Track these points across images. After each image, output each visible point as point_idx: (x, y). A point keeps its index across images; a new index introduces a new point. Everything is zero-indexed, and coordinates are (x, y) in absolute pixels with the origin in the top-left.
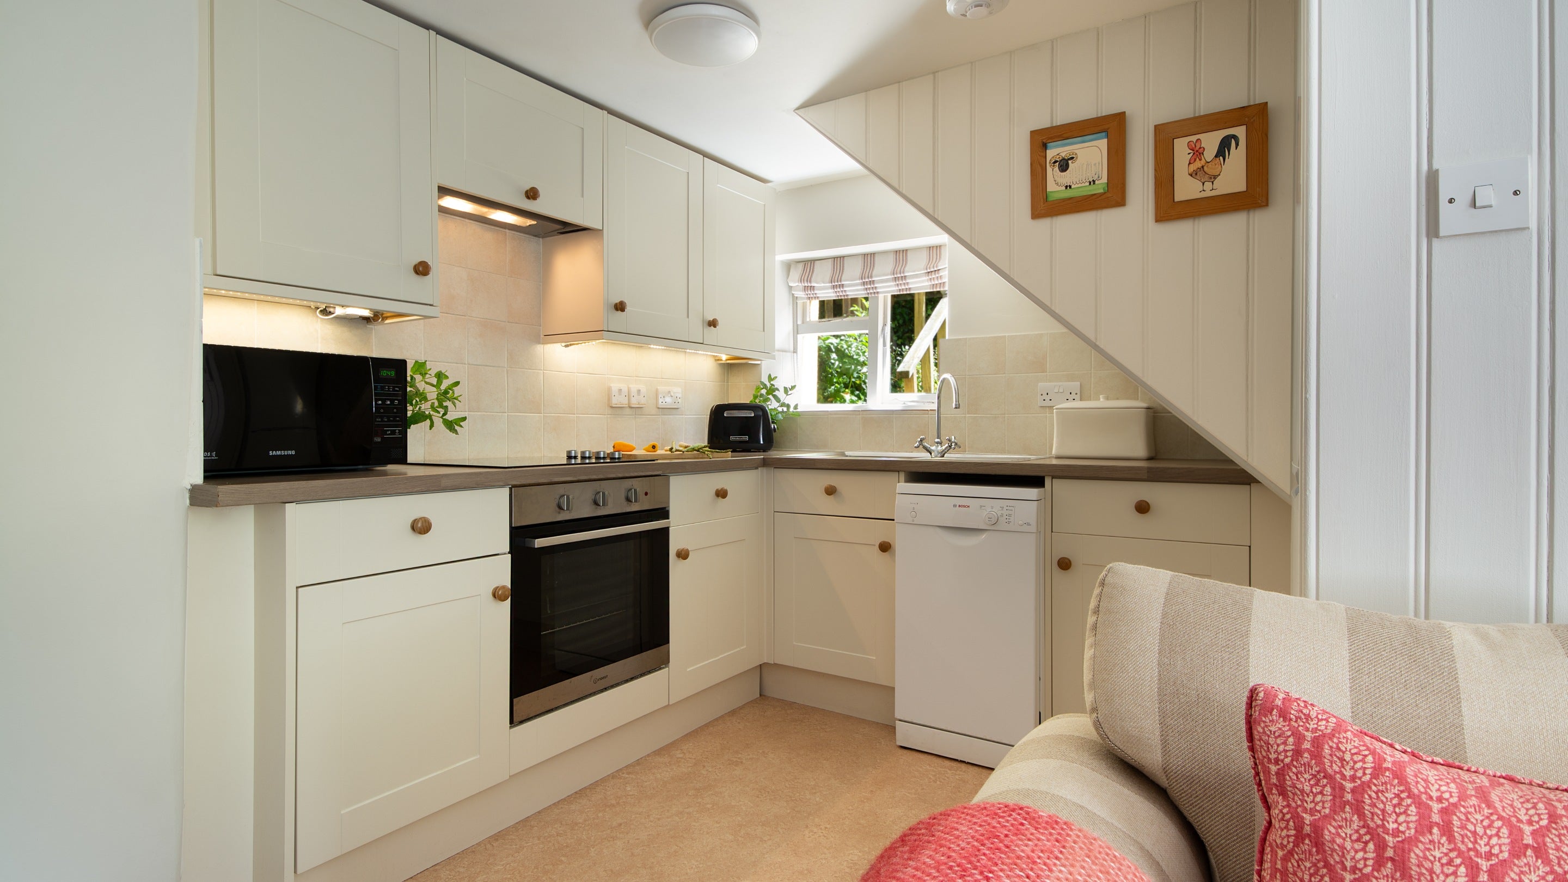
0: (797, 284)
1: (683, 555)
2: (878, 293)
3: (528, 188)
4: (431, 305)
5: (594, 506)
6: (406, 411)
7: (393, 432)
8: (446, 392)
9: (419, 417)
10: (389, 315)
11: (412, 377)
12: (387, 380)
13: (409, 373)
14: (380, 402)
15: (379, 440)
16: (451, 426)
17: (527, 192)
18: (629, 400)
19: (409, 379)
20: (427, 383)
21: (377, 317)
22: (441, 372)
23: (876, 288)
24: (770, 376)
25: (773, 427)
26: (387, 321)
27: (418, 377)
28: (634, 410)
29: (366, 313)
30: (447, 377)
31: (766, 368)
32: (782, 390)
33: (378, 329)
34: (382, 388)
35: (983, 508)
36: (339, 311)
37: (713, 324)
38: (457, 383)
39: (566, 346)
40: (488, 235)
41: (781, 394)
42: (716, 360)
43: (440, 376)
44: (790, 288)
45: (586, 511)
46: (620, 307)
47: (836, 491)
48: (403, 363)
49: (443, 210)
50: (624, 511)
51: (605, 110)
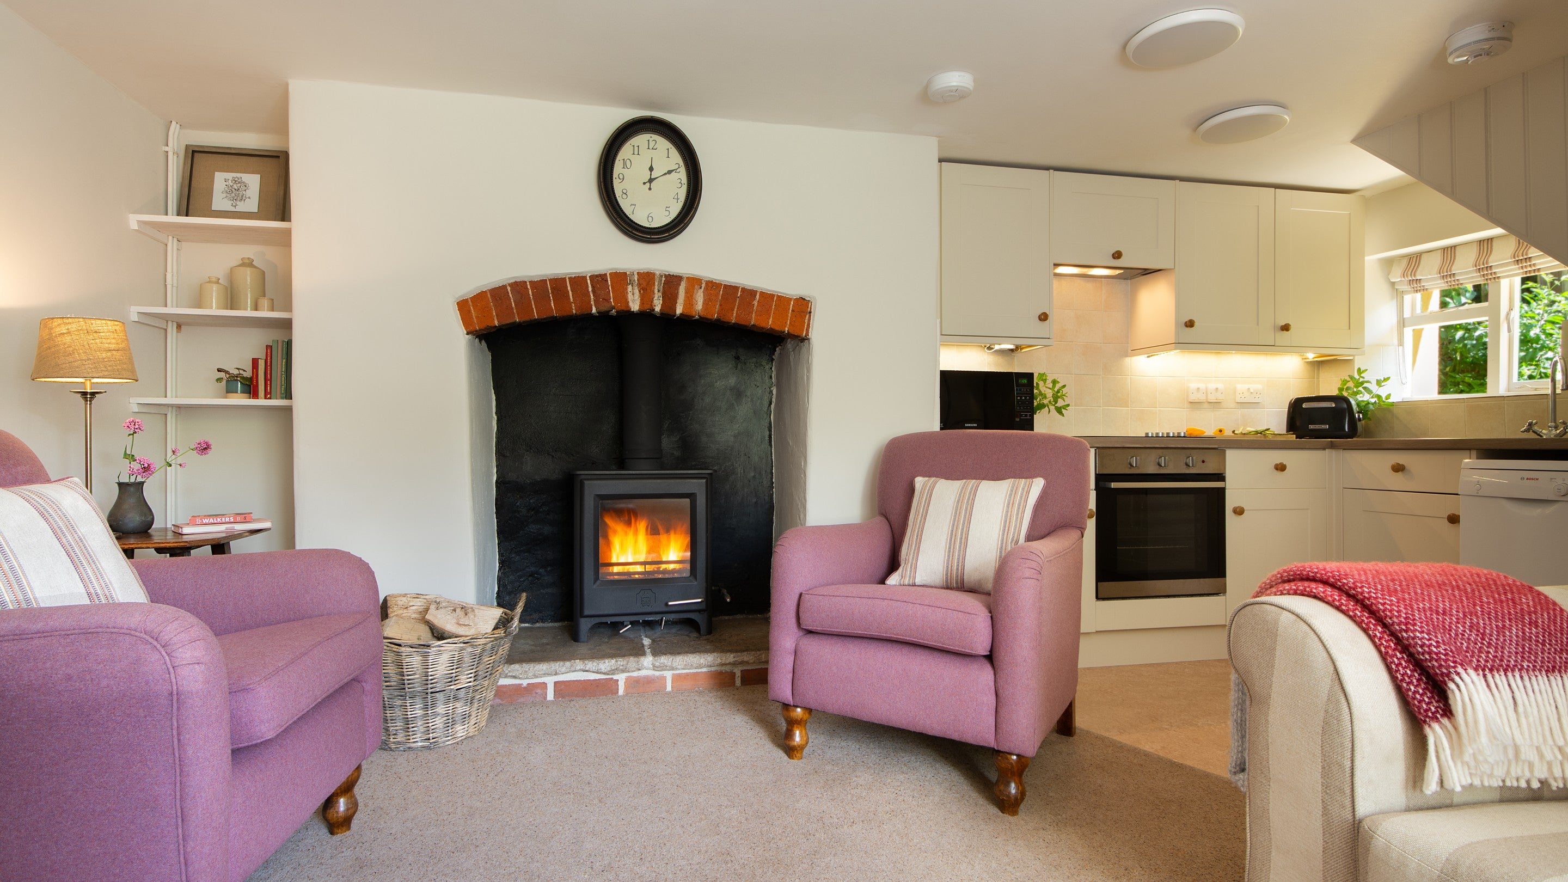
0: (1399, 280)
1: (1239, 511)
2: (1499, 278)
3: (1114, 251)
4: (1048, 338)
5: (1158, 466)
6: (1033, 402)
7: (1026, 416)
8: (1058, 392)
9: (1042, 406)
10: (1024, 346)
11: (1037, 383)
12: (1024, 385)
13: (1035, 381)
14: (1019, 398)
15: (1018, 420)
16: (1059, 411)
17: (1113, 255)
18: (1207, 397)
19: (1035, 385)
20: (1046, 387)
21: (1018, 348)
22: (1055, 379)
23: (1495, 273)
24: (1359, 369)
25: (1357, 416)
26: (1023, 351)
27: (1041, 383)
28: (1213, 404)
29: (1012, 347)
30: (1058, 382)
31: (1359, 363)
32: (1374, 382)
33: (1017, 355)
34: (1020, 390)
35: (1553, 480)
36: (997, 347)
37: (1286, 328)
38: (1064, 386)
39: (1148, 357)
40: (1089, 285)
41: (1373, 387)
42: (1303, 359)
43: (1054, 382)
44: (1393, 284)
45: (1152, 469)
46: (1190, 324)
47: (1405, 468)
48: (1032, 375)
49: (1056, 275)
50: (1183, 472)
51: (1177, 179)
